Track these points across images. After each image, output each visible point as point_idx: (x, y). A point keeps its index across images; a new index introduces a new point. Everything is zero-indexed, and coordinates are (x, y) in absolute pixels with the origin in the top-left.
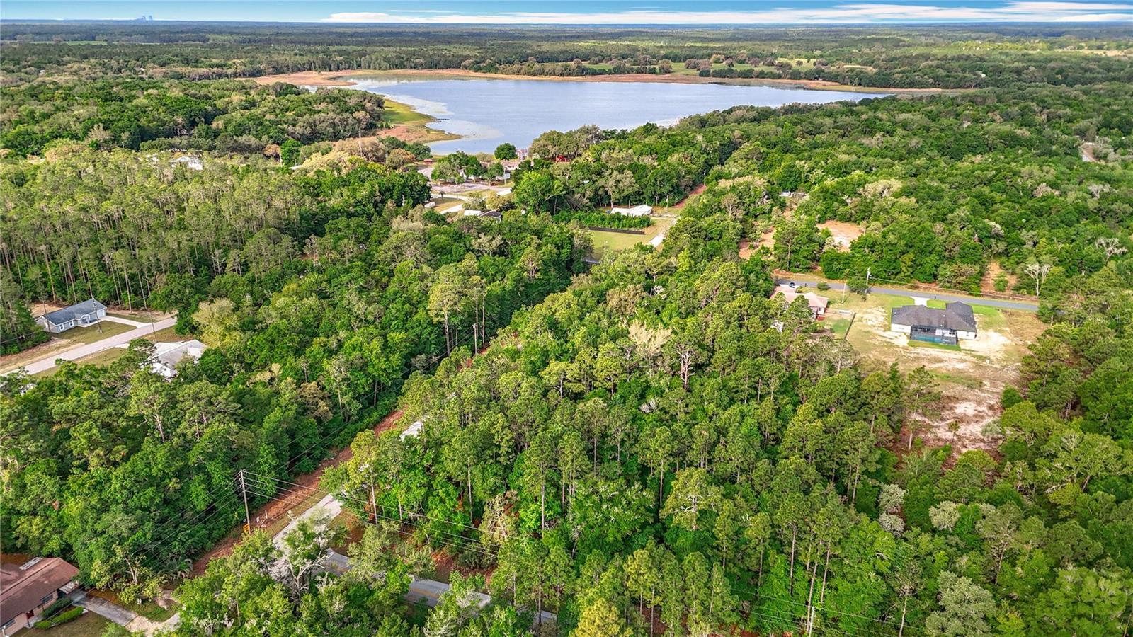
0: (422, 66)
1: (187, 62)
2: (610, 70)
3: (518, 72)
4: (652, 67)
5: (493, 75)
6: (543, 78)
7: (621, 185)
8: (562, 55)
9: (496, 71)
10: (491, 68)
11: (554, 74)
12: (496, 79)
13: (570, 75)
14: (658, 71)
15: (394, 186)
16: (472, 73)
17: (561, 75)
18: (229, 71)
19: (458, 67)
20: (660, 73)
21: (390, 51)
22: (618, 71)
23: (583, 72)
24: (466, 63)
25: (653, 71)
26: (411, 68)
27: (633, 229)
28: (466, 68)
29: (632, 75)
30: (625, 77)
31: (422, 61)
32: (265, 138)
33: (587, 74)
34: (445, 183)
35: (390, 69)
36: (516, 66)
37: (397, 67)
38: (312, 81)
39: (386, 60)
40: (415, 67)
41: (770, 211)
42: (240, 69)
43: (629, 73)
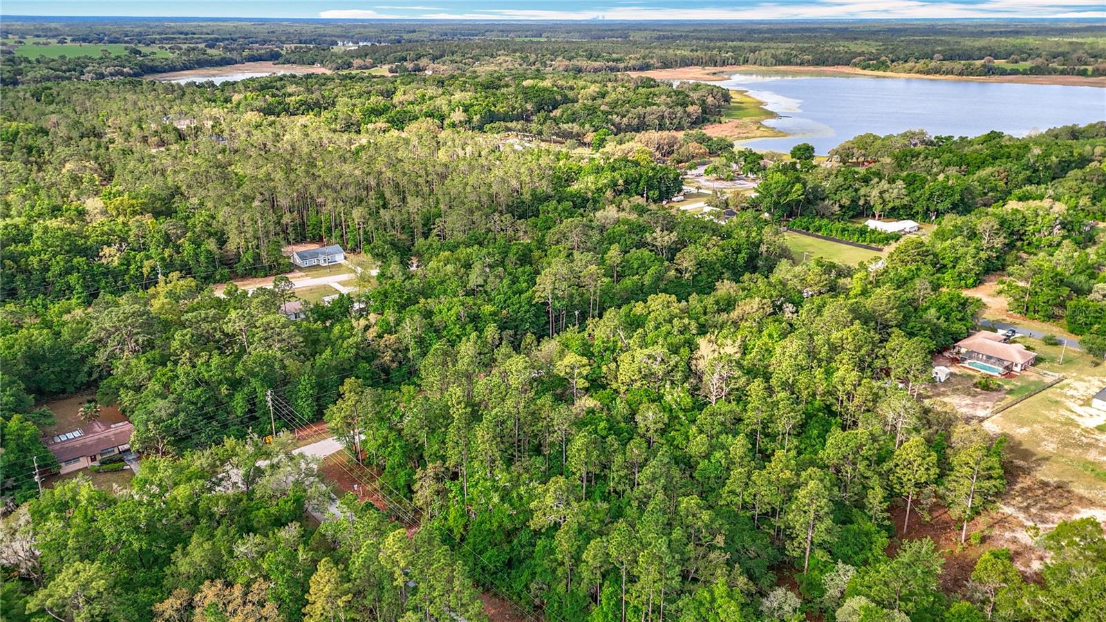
0: (809, 63)
1: (590, 57)
2: (1025, 70)
3: (910, 71)
4: (1082, 68)
5: (880, 73)
6: (937, 77)
7: (886, 196)
8: (977, 53)
9: (886, 68)
10: (882, 66)
11: (952, 73)
12: (884, 77)
13: (971, 74)
14: (1089, 73)
15: (641, 176)
16: (859, 71)
17: (960, 74)
18: (622, 65)
19: (847, 63)
20: (1092, 75)
21: (781, 49)
22: (1037, 71)
23: (989, 71)
24: (856, 60)
25: (1083, 73)
26: (797, 64)
27: (873, 245)
28: (855, 65)
29: (1053, 77)
30: (1041, 78)
31: (810, 57)
32: (587, 126)
33: (993, 73)
34: (720, 179)
35: (775, 65)
36: (910, 64)
37: (783, 63)
38: (691, 75)
39: (774, 56)
40: (801, 64)
41: (1059, 244)
42: (632, 62)
43: (1050, 74)
